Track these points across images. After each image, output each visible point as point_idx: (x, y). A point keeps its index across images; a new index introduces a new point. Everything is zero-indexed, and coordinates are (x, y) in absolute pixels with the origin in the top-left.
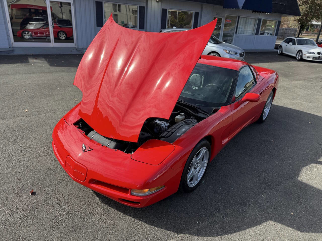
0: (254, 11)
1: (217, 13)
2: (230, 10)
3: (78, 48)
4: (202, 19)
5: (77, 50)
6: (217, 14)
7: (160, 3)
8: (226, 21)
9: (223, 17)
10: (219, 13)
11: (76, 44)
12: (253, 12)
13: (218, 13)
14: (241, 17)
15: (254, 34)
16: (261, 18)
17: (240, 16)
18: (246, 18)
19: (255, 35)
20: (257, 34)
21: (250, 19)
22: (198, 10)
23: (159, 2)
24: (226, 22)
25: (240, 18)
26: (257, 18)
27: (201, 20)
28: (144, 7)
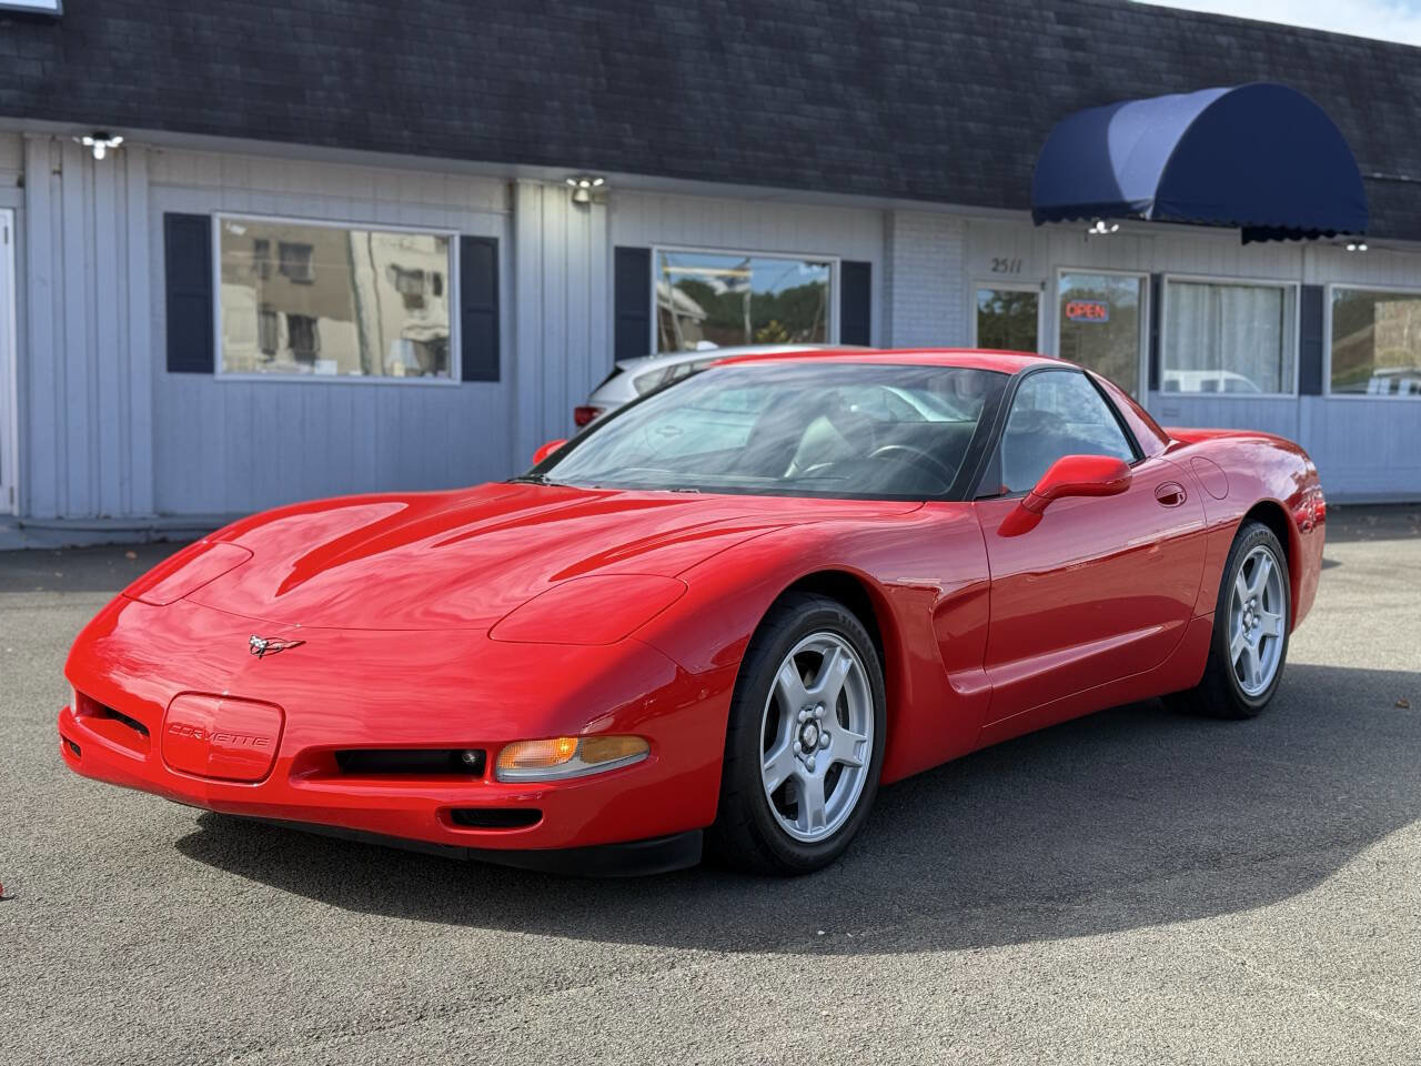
0: (1253, 234)
1: (996, 261)
2: (1086, 240)
3: (28, 516)
4: (896, 305)
5: (22, 527)
6: (995, 270)
7: (598, 214)
8: (1072, 310)
9: (1043, 285)
10: (1009, 264)
11: (12, 490)
12: (1245, 241)
13: (1004, 262)
14: (1171, 282)
15: (1291, 392)
16: (1320, 282)
17: (1167, 277)
18: (1211, 285)
19: (1295, 395)
20: (1310, 383)
21: (1240, 293)
22: (864, 249)
23: (593, 207)
24: (1072, 316)
25: (1166, 290)
26: (1291, 283)
27: (891, 310)
28: (491, 243)
